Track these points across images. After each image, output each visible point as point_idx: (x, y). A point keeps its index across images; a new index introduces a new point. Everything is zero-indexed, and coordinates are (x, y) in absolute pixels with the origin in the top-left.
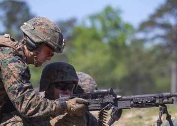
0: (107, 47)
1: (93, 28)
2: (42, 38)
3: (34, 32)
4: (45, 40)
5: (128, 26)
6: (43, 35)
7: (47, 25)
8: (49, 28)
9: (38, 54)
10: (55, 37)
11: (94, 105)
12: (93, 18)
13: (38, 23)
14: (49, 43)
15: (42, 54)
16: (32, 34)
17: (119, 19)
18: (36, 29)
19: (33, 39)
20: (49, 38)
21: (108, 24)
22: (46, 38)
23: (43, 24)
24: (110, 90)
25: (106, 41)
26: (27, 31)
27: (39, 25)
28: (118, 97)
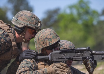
0: (81, 27)
1: (72, 14)
2: (23, 24)
3: (18, 22)
4: (26, 25)
5: (95, 12)
6: (24, 22)
7: (25, 15)
8: (27, 16)
9: (24, 34)
10: (32, 21)
11: (77, 58)
12: (71, 7)
13: (20, 15)
14: (29, 26)
15: (28, 34)
16: (17, 23)
17: (89, 8)
18: (19, 19)
19: (18, 26)
20: (28, 23)
21: (81, 11)
22: (26, 23)
23: (23, 15)
24: (88, 48)
25: (80, 22)
26: (14, 22)
27: (20, 16)
28: (93, 52)
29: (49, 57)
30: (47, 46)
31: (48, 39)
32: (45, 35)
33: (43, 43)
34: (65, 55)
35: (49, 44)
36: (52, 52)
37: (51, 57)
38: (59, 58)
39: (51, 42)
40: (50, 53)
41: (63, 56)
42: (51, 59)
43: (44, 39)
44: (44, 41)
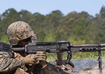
29: (25, 49)
30: (25, 38)
31: (25, 32)
32: (22, 28)
33: (21, 36)
34: (42, 47)
35: (27, 37)
36: (28, 44)
37: (27, 48)
38: (36, 50)
39: (28, 35)
40: (26, 46)
41: (39, 48)
42: (27, 51)
43: (22, 32)
44: (22, 34)
